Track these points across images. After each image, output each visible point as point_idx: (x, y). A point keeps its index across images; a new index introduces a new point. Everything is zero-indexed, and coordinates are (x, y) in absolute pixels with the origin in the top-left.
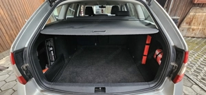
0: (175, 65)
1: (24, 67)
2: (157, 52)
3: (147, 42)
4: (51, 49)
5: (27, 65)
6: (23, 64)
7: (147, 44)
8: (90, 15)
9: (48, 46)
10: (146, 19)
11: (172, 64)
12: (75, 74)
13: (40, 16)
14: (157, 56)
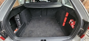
0: (82, 29)
1: (2, 32)
2: (71, 21)
3: (66, 16)
4: (18, 20)
5: (4, 30)
6: (2, 30)
7: (66, 17)
8: (38, 2)
9: (16, 18)
10: (65, 4)
11: (81, 29)
12: (31, 32)
13: (9, 2)
14: (71, 23)
